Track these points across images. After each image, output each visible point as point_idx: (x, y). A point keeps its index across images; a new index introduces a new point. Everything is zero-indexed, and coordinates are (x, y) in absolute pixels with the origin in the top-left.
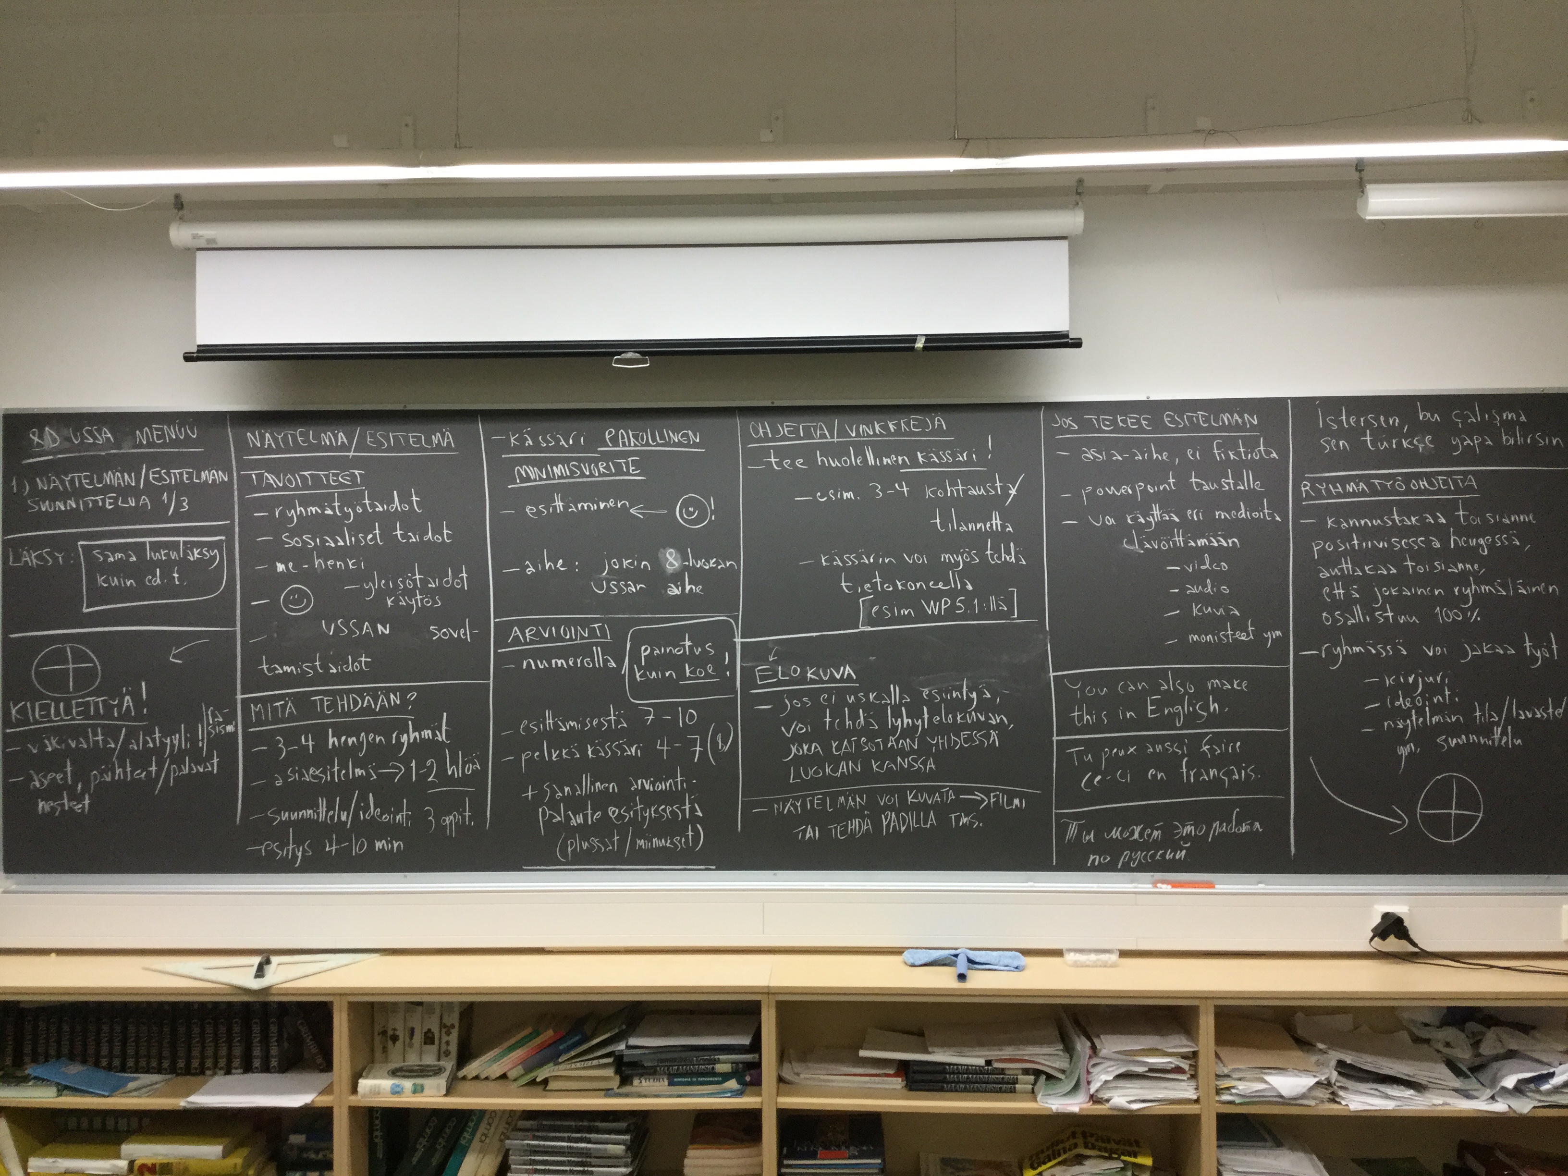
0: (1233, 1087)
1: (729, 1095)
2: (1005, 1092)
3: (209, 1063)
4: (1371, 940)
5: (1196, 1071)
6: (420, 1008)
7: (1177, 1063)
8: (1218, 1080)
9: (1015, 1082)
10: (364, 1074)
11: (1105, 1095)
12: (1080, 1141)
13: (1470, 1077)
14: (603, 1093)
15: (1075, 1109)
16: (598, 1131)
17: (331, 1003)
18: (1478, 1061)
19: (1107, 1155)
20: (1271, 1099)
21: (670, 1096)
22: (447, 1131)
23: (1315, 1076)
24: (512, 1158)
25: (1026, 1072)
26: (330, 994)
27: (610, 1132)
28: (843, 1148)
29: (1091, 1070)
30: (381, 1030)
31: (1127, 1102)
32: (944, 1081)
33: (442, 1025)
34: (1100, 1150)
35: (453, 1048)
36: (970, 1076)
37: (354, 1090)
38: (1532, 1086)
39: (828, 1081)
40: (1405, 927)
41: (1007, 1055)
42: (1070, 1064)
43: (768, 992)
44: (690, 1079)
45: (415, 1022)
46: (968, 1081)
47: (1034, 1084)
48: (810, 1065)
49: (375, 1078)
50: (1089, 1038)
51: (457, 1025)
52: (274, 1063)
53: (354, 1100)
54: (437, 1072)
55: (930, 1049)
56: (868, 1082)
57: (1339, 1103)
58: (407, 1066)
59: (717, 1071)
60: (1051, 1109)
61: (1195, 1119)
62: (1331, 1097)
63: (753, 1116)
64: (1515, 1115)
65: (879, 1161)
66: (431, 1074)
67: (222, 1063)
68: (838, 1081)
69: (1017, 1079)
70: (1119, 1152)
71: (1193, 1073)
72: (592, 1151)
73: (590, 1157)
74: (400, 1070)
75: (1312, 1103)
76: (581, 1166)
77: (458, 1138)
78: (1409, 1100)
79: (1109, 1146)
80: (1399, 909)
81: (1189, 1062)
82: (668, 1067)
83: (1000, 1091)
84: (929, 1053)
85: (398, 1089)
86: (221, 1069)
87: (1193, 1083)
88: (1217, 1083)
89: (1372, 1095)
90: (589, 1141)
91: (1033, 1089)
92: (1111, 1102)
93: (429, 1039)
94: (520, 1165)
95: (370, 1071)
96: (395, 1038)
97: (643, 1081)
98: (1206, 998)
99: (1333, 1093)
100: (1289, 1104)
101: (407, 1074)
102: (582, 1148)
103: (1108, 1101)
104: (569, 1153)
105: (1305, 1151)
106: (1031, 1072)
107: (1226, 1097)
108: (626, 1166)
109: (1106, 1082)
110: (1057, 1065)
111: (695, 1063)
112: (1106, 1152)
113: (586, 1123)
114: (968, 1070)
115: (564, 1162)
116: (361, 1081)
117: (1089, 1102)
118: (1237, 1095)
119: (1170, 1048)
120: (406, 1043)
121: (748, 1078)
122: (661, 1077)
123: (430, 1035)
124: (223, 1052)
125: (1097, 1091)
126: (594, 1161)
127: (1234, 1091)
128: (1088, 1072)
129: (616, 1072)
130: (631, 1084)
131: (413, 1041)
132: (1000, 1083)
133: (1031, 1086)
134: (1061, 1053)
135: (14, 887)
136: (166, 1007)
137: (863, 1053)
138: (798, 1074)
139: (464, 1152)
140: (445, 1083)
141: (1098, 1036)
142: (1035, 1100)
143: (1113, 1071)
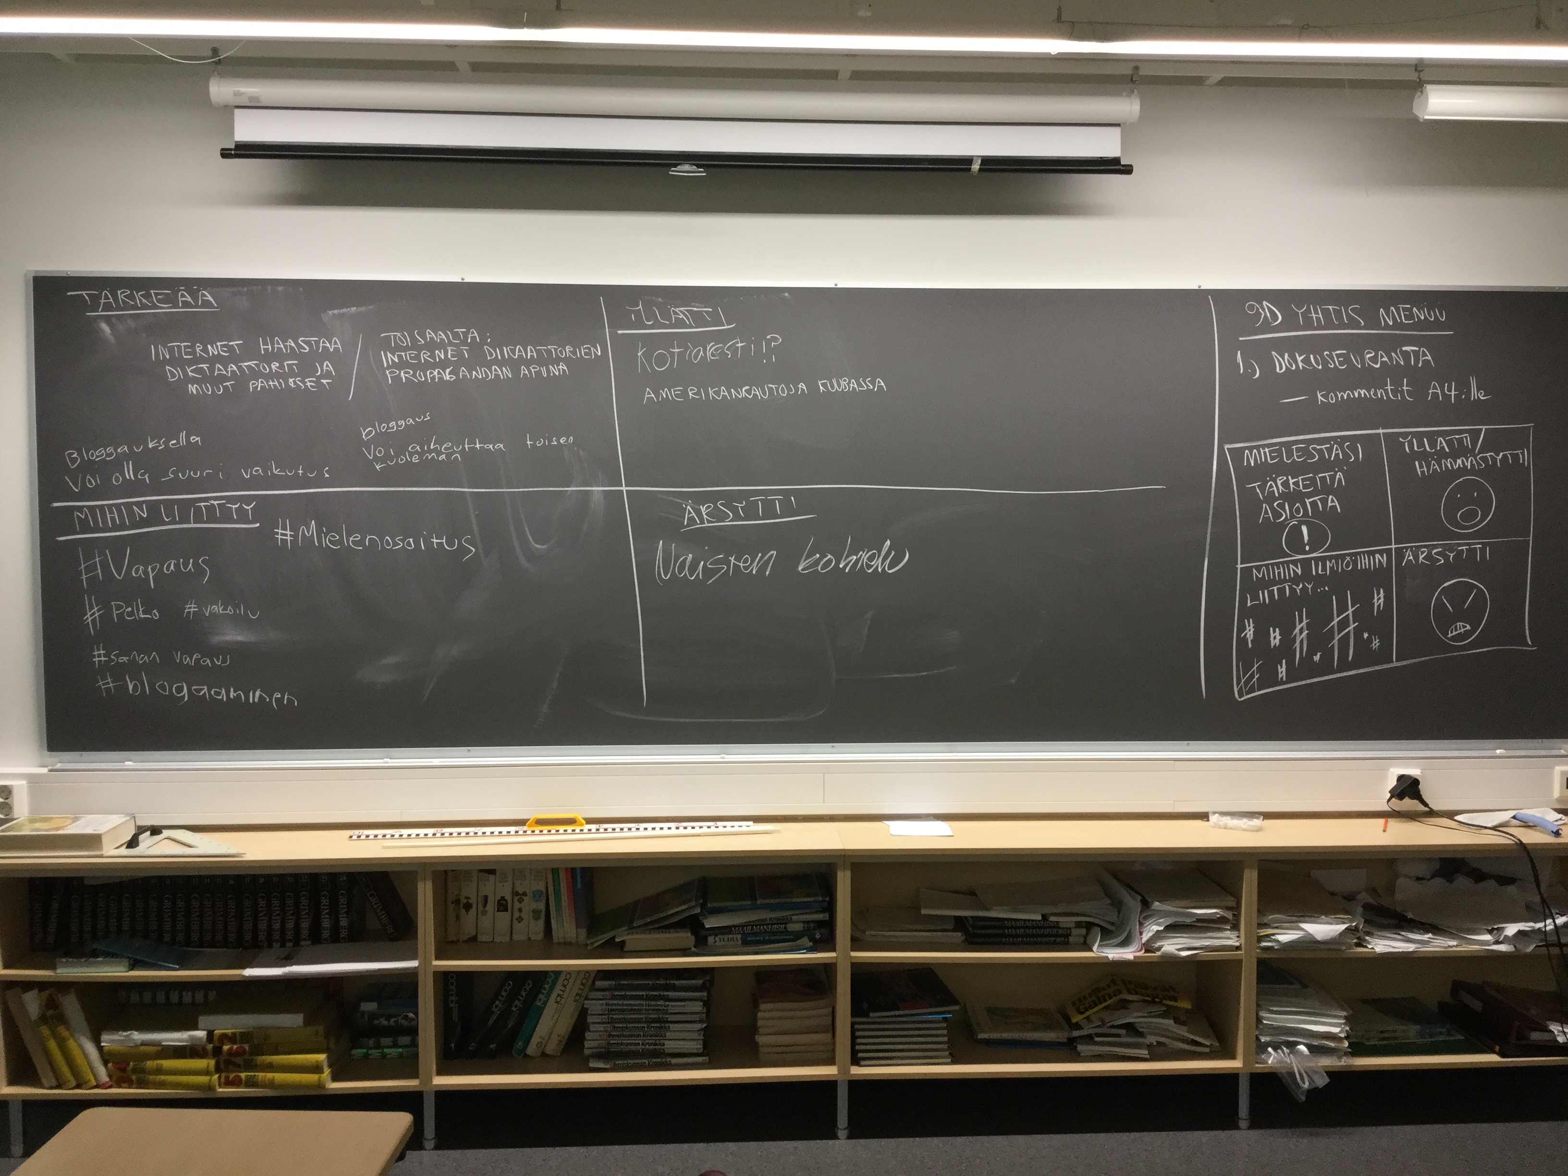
0: (1272, 934)
2: (1060, 943)
3: (276, 935)
4: (1389, 800)
5: (1238, 920)
6: (492, 877)
7: (1220, 913)
8: (1259, 929)
9: (1068, 934)
11: (1157, 944)
12: (1122, 987)
14: (682, 952)
15: (1129, 957)
16: (674, 988)
17: (417, 874)
19: (1151, 1000)
20: (1308, 944)
21: (746, 954)
22: (523, 993)
23: (1344, 923)
24: (590, 1018)
25: (1079, 924)
26: (413, 864)
27: (687, 990)
29: (1143, 922)
30: (455, 898)
31: (1176, 949)
32: (1002, 935)
33: (515, 893)
34: (1142, 995)
36: (1028, 930)
40: (1420, 789)
41: (1062, 910)
43: (844, 854)
45: (488, 890)
46: (1025, 934)
50: (1138, 893)
53: (437, 965)
55: (989, 908)
56: (929, 938)
57: (1366, 947)
59: (789, 930)
60: (1107, 957)
61: (1237, 964)
62: (1358, 942)
63: (829, 970)
67: (290, 935)
69: (1071, 932)
70: (1163, 997)
71: (1235, 922)
72: (669, 1008)
73: (667, 1014)
75: (1343, 946)
77: (534, 1000)
78: (1428, 943)
79: (1149, 992)
80: (1413, 771)
81: (1233, 912)
83: (1055, 942)
84: (991, 911)
86: (290, 941)
87: (1235, 932)
89: (1394, 939)
90: (667, 999)
91: (1087, 940)
92: (1162, 949)
93: (502, 905)
94: (599, 1024)
96: (468, 907)
97: (718, 941)
98: (1251, 853)
100: (1323, 947)
102: (661, 1006)
103: (1159, 949)
104: (646, 1010)
106: (1084, 924)
107: (1264, 944)
108: (701, 1021)
109: (1157, 932)
110: (1107, 918)
112: (1148, 996)
113: (662, 982)
114: (1027, 925)
115: (643, 1019)
117: (1142, 950)
118: (1277, 942)
120: (480, 911)
121: (821, 936)
122: (735, 936)
123: (503, 902)
124: (290, 925)
125: (1149, 941)
127: (1273, 937)
128: (1140, 924)
129: (689, 935)
130: (706, 944)
131: (487, 909)
132: (1054, 936)
133: (1085, 938)
134: (1110, 907)
135: (59, 766)
137: (923, 912)
139: (539, 1013)
142: (1091, 950)
143: (1161, 923)
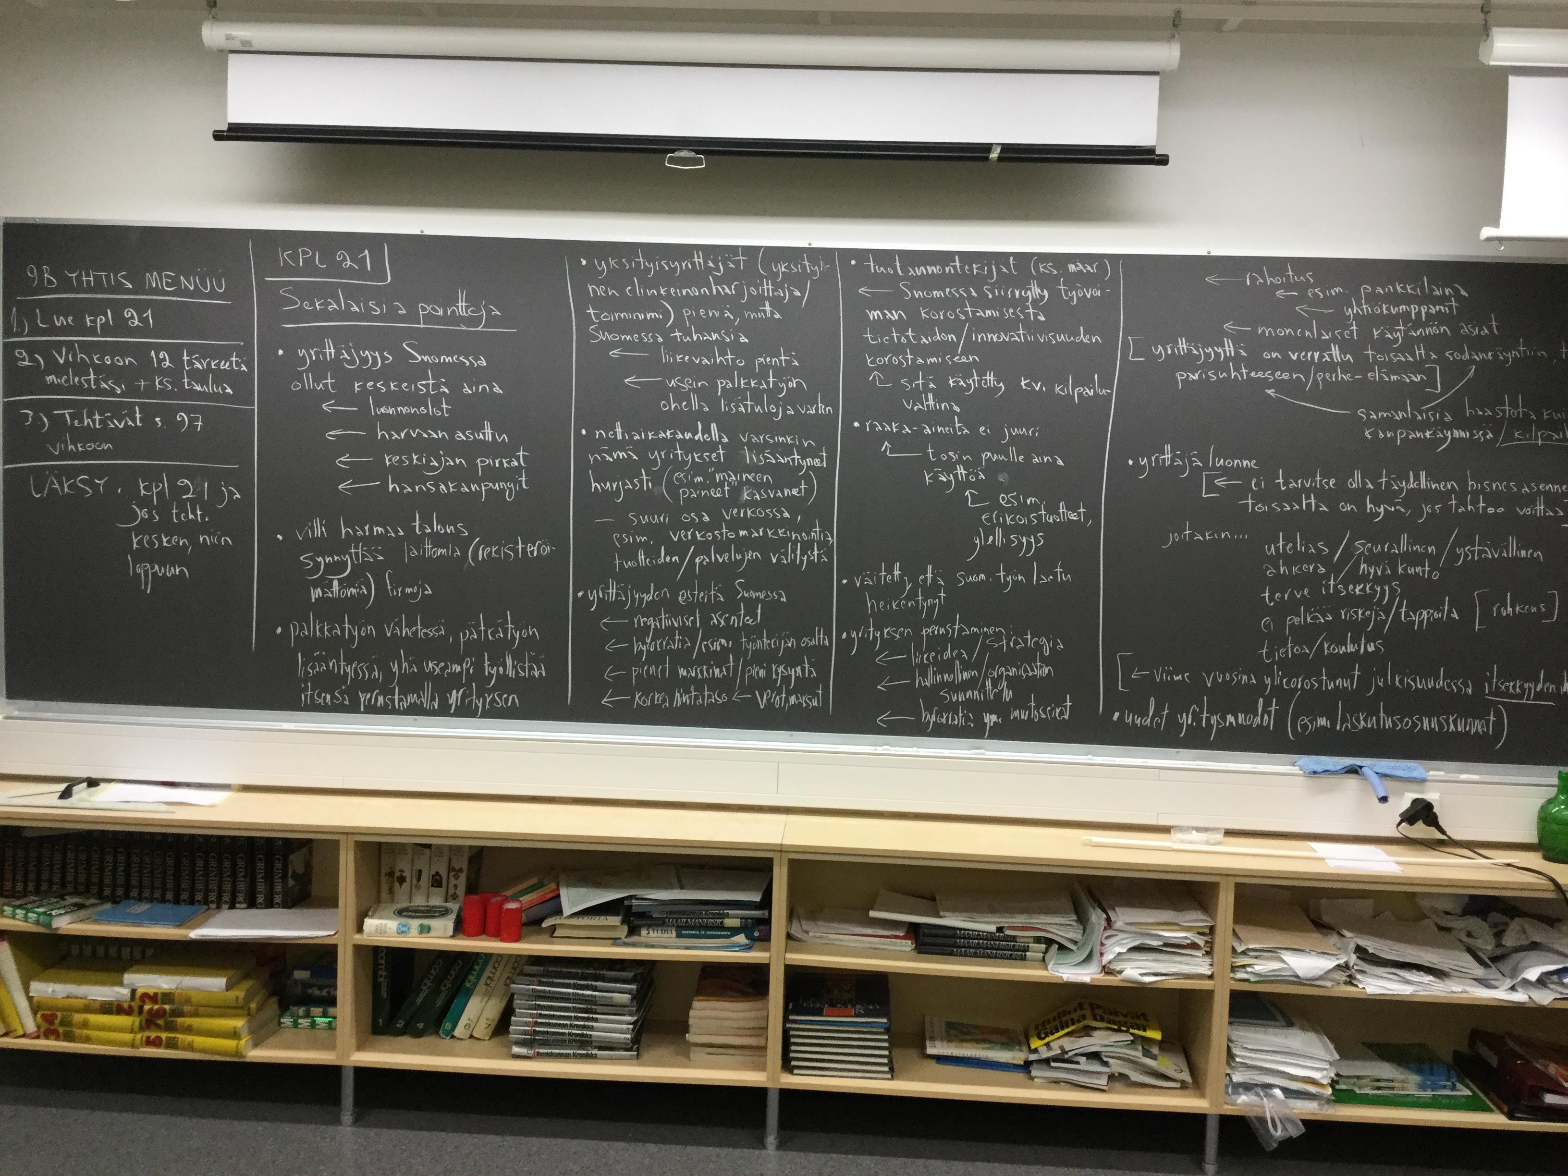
0: (1249, 965)
1: (738, 949)
2: (1015, 959)
3: (213, 897)
4: (1399, 824)
5: (1212, 948)
6: (427, 851)
7: (1192, 938)
8: (1233, 957)
9: (1026, 949)
10: (370, 913)
11: (1117, 967)
12: (1088, 1012)
13: (1491, 967)
14: (611, 941)
15: (1087, 979)
16: (603, 979)
17: (337, 842)
18: (1499, 952)
19: (1116, 1027)
20: (1288, 978)
21: (678, 948)
22: (452, 973)
23: (1333, 958)
24: (517, 1002)
25: (1038, 940)
26: (337, 833)
27: (617, 981)
28: (849, 1006)
29: (1104, 942)
30: (389, 871)
31: (1142, 975)
32: (955, 945)
33: (450, 869)
34: (1109, 1022)
35: (461, 891)
36: (981, 941)
37: (360, 929)
38: (1555, 978)
39: (836, 940)
40: (1435, 814)
41: (1021, 923)
42: (1083, 935)
43: (781, 849)
44: (698, 932)
45: (422, 863)
46: (978, 946)
47: (1045, 953)
48: (820, 923)
49: (380, 918)
50: (1104, 911)
51: (465, 867)
52: (278, 899)
53: (358, 939)
54: (445, 912)
55: (942, 914)
56: (876, 943)
57: (1356, 986)
58: (413, 906)
59: (725, 926)
60: (1061, 977)
61: (1209, 994)
62: (1348, 980)
63: (760, 972)
64: (1533, 1005)
65: (885, 1020)
66: (437, 915)
67: (226, 897)
68: (849, 941)
69: (1028, 946)
70: (1129, 1025)
71: (1208, 949)
72: (597, 999)
73: (595, 1005)
74: (407, 909)
75: (1329, 984)
76: (586, 1013)
77: (464, 981)
78: (1427, 986)
79: (1117, 1019)
81: (1205, 938)
82: (677, 919)
83: (1010, 957)
84: (941, 917)
85: (404, 929)
86: (226, 902)
87: (1208, 960)
88: (1234, 960)
89: (1390, 979)
90: (595, 989)
91: (1044, 957)
92: (1124, 973)
93: (436, 881)
94: (525, 1009)
95: (374, 912)
96: (402, 880)
97: (651, 932)
98: (1228, 875)
99: (1350, 976)
100: (1305, 985)
101: (413, 914)
102: (589, 996)
103: (1120, 972)
104: (574, 999)
105: (1316, 1032)
106: (1043, 941)
107: (1240, 975)
108: (631, 1015)
109: (1120, 954)
110: (1070, 935)
111: (704, 916)
112: (1114, 1023)
113: (591, 971)
114: (980, 935)
115: (569, 1008)
116: (365, 920)
117: (1101, 972)
118: (1252, 973)
119: (1185, 922)
120: (413, 885)
121: (756, 934)
122: (669, 929)
123: (438, 878)
124: (227, 887)
125: (1110, 962)
126: (599, 1009)
127: (1249, 969)
128: (1102, 944)
129: (623, 922)
130: (640, 935)
131: (421, 883)
132: (1011, 950)
133: (1042, 955)
134: (1074, 924)
135: (16, 713)
136: (170, 840)
137: (873, 914)
138: (807, 932)
139: (469, 994)
140: (453, 925)
141: (1114, 909)
142: (1047, 969)
143: (1127, 943)
